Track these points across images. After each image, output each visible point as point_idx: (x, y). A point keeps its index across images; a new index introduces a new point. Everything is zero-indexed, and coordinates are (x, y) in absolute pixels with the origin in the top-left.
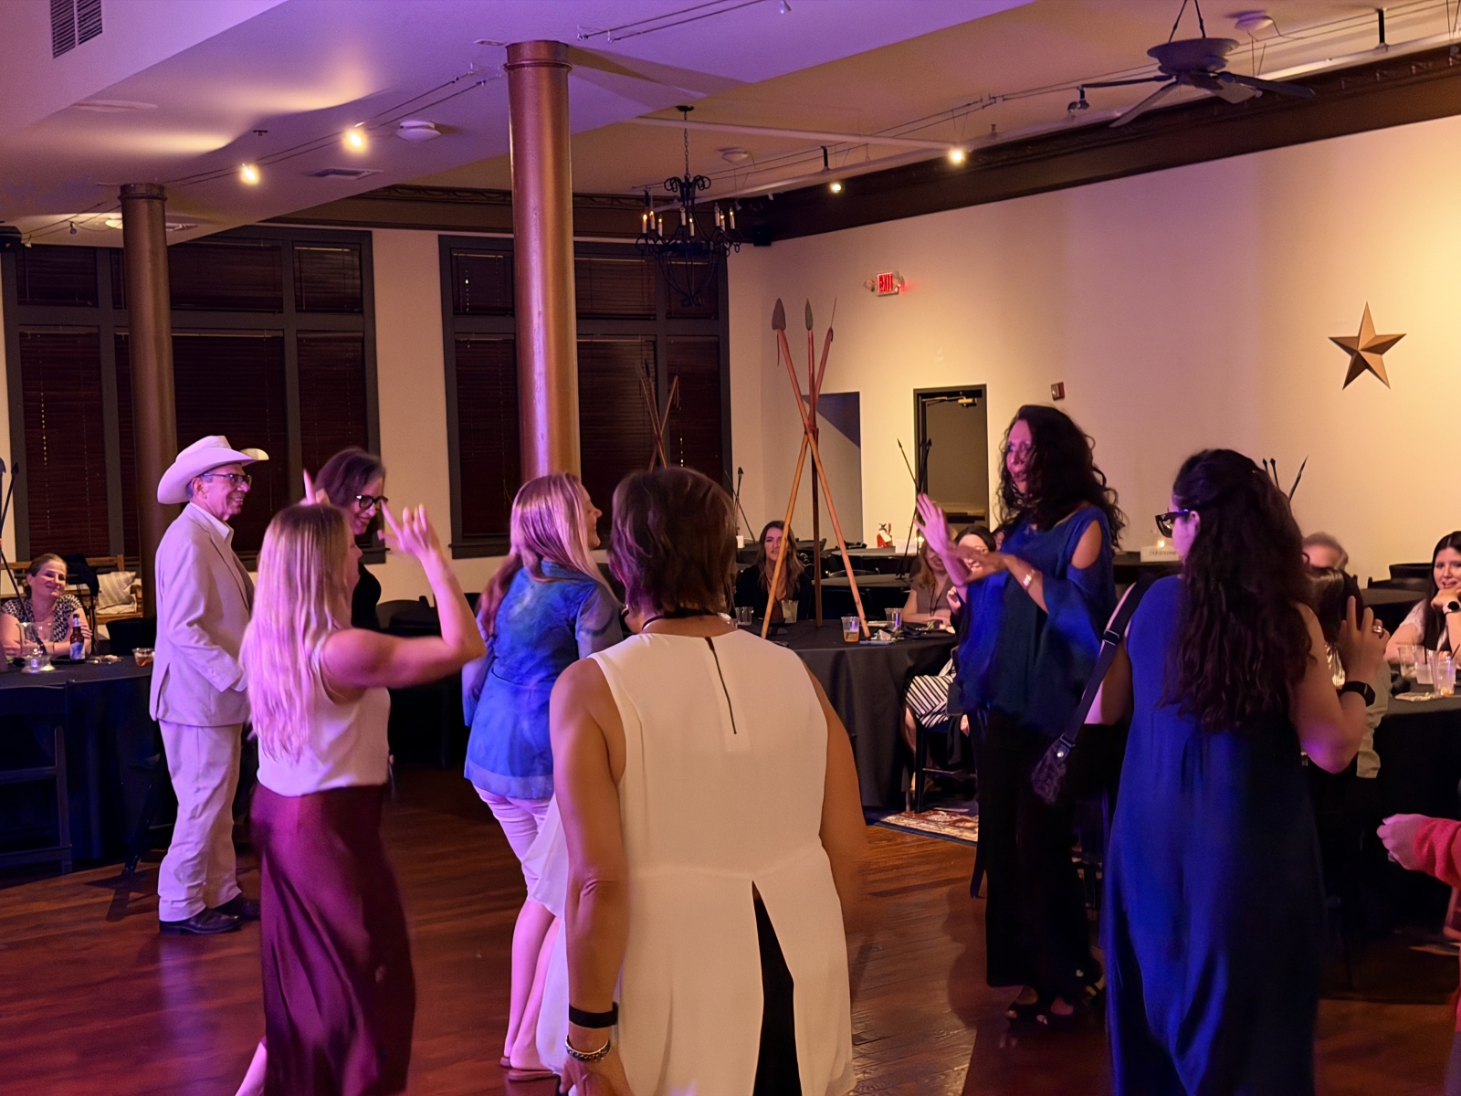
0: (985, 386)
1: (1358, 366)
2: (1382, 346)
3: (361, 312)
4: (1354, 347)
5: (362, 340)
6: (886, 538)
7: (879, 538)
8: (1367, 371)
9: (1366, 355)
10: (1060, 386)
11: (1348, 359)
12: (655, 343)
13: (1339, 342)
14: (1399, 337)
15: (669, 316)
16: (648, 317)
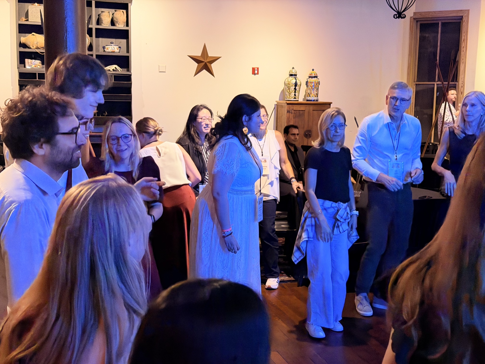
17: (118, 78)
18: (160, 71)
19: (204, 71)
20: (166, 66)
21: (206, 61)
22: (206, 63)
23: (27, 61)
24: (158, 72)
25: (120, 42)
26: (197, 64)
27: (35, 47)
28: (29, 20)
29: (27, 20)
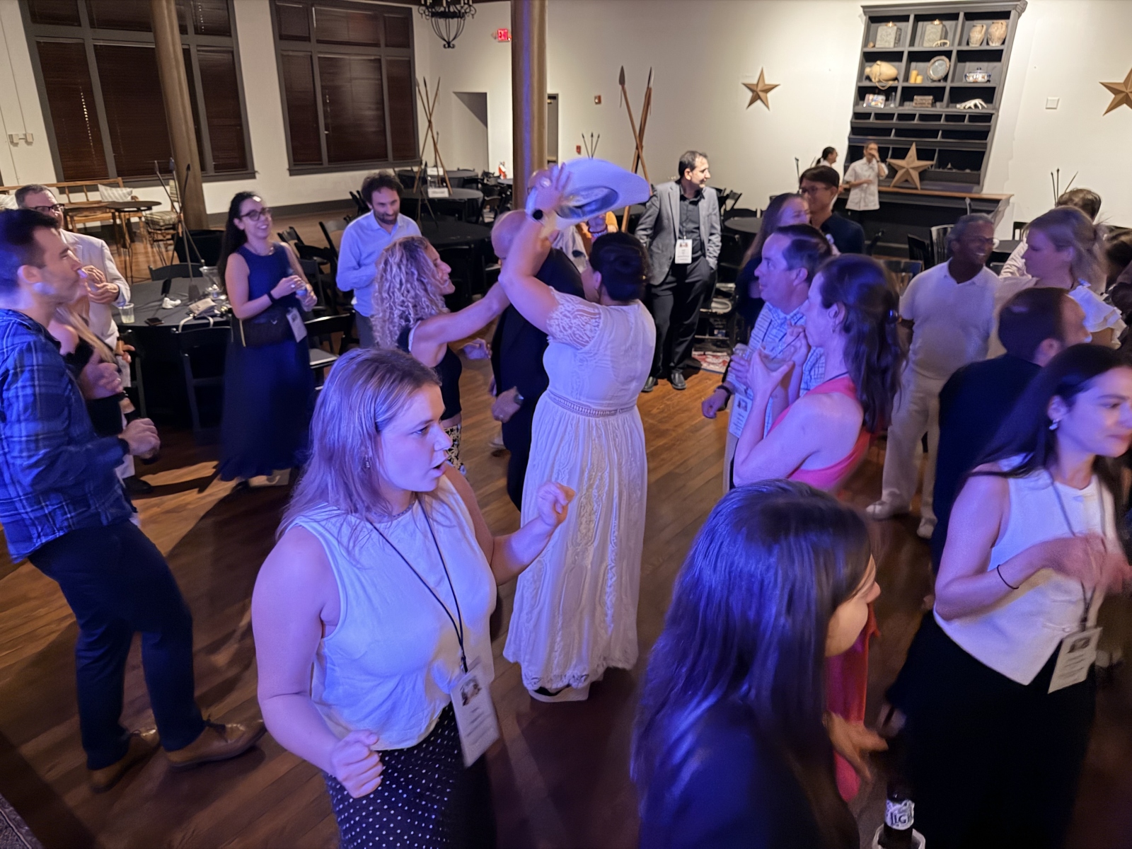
0: (557, 95)
1: (756, 98)
2: (769, 89)
3: (230, 36)
4: (755, 88)
5: (232, 52)
6: (503, 169)
7: (500, 170)
8: (759, 102)
9: (761, 94)
10: (599, 98)
11: (749, 95)
12: (379, 61)
13: (748, 86)
14: (776, 86)
15: (387, 46)
16: (377, 45)
17: (974, 118)
18: (1048, 107)
19: (1125, 106)
20: (1058, 100)
21: (1128, 91)
22: (1127, 94)
23: (870, 97)
24: (1045, 107)
25: (995, 67)
26: (1113, 96)
27: (877, 80)
28: (877, 46)
29: (874, 46)
